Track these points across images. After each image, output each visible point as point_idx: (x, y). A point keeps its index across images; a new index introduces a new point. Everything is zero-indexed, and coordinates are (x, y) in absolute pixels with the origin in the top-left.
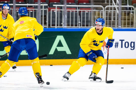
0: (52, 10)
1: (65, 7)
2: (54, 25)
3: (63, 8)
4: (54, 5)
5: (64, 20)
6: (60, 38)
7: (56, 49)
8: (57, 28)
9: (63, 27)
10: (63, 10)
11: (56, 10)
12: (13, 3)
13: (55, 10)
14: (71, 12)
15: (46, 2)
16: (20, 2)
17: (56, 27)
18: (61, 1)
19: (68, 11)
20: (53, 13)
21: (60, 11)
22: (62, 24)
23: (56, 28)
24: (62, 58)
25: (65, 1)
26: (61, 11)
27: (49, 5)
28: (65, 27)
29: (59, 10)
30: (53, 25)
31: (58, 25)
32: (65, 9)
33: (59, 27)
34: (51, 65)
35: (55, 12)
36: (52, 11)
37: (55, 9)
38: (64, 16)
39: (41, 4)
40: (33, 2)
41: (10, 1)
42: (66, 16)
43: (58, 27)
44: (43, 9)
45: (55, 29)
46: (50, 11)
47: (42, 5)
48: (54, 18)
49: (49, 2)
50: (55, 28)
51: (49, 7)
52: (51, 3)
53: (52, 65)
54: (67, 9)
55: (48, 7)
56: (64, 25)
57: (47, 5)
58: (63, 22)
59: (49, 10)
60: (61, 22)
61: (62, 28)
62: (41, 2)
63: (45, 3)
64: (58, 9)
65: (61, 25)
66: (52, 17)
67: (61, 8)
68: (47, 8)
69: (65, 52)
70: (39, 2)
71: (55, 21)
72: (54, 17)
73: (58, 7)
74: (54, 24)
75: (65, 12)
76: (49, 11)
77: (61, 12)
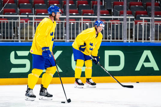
0: (138, 23)
1: (153, 20)
2: (141, 39)
3: (150, 20)
4: (141, 18)
5: (152, 34)
6: (147, 53)
7: (143, 65)
8: (144, 42)
9: (150, 41)
10: (150, 23)
11: (143, 23)
12: (97, 16)
13: (142, 23)
14: (159, 25)
16: (105, 14)
17: (143, 41)
18: (149, 14)
19: (155, 24)
20: (140, 26)
21: (147, 24)
22: (149, 38)
23: (143, 42)
24: (149, 74)
25: (153, 14)
26: (149, 24)
27: (135, 18)
28: (152, 41)
29: (146, 23)
30: (139, 39)
31: (145, 39)
32: (153, 22)
33: (146, 41)
34: (137, 82)
35: (142, 25)
36: (139, 24)
37: (142, 22)
38: (152, 29)
39: (127, 16)
40: (119, 14)
41: (94, 13)
42: (154, 30)
43: (145, 41)
44: (129, 22)
45: (142, 44)
46: (136, 24)
47: (128, 17)
48: (141, 32)
49: (136, 15)
50: (142, 42)
51: (136, 19)
52: (138, 15)
53: (138, 82)
54: (155, 22)
55: (135, 20)
56: (152, 39)
57: (133, 17)
58: (151, 36)
59: (136, 23)
60: (148, 35)
61: (150, 42)
62: (127, 15)
63: (132, 15)
64: (145, 22)
66: (139, 31)
67: (149, 20)
68: (134, 20)
69: (152, 68)
70: (125, 14)
71: (142, 35)
72: (141, 30)
73: (145, 19)
74: (140, 38)
75: (153, 24)
76: (135, 24)
77: (148, 25)
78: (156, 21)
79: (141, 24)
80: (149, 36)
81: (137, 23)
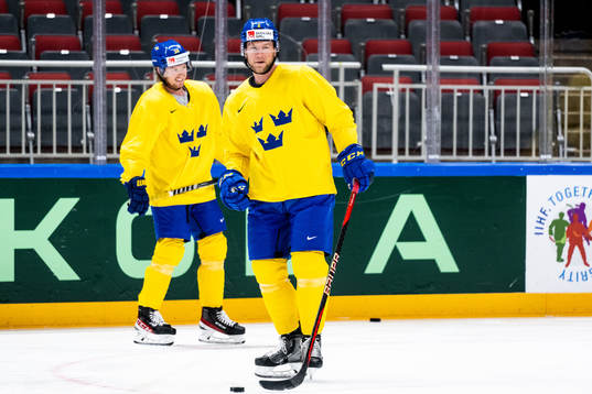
0: (376, 86)
1: (435, 75)
2: (388, 151)
3: (423, 77)
4: (386, 67)
5: (429, 128)
6: (412, 205)
7: (395, 252)
8: (399, 161)
9: (423, 157)
10: (423, 87)
11: (394, 88)
12: (213, 59)
13: (390, 86)
14: (457, 94)
15: (351, 52)
17: (395, 158)
18: (416, 51)
19: (444, 91)
20: (384, 98)
21: (412, 90)
22: (419, 144)
23: (395, 162)
24: (419, 287)
25: (433, 50)
26: (417, 92)
27: (365, 67)
28: (431, 157)
29: (408, 86)
30: (381, 151)
31: (401, 151)
32: (435, 82)
33: (407, 157)
34: (372, 320)
35: (389, 96)
36: (379, 89)
37: (392, 82)
38: (430, 112)
39: (334, 59)
40: (299, 51)
41: (202, 50)
42: (437, 114)
43: (402, 158)
44: (342, 83)
45: (391, 168)
46: (369, 93)
47: (335, 64)
48: (385, 121)
49: (367, 54)
50: (390, 161)
51: (366, 73)
52: (373, 56)
53: (378, 320)
54: (442, 83)
55: (362, 74)
56: (430, 151)
57: (357, 65)
58: (424, 137)
59: (367, 88)
60: (416, 136)
61: (422, 161)
62: (333, 55)
63: (349, 56)
64: (401, 82)
65: (416, 151)
66: (379, 117)
67: (416, 76)
68: (359, 77)
69: (432, 263)
70: (325, 54)
71: (390, 134)
72: (385, 116)
73: (402, 73)
74: (385, 145)
75: (434, 93)
76: (364, 91)
77: (414, 96)
78: (445, 78)
79: (388, 93)
80: (420, 140)
81: (371, 89)
